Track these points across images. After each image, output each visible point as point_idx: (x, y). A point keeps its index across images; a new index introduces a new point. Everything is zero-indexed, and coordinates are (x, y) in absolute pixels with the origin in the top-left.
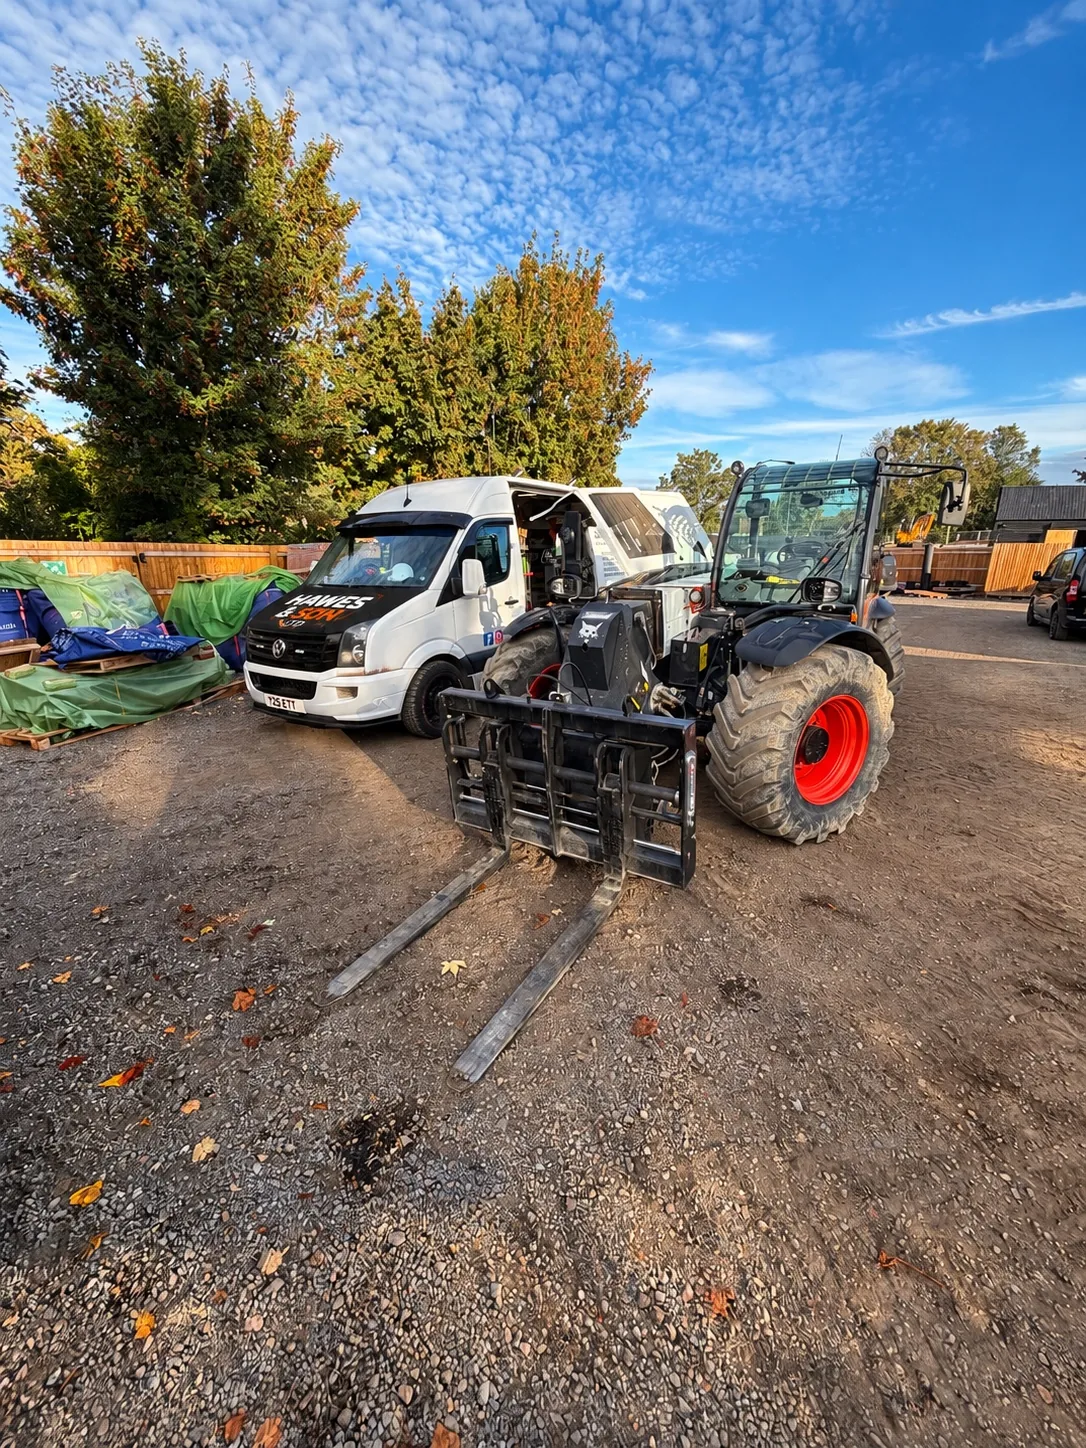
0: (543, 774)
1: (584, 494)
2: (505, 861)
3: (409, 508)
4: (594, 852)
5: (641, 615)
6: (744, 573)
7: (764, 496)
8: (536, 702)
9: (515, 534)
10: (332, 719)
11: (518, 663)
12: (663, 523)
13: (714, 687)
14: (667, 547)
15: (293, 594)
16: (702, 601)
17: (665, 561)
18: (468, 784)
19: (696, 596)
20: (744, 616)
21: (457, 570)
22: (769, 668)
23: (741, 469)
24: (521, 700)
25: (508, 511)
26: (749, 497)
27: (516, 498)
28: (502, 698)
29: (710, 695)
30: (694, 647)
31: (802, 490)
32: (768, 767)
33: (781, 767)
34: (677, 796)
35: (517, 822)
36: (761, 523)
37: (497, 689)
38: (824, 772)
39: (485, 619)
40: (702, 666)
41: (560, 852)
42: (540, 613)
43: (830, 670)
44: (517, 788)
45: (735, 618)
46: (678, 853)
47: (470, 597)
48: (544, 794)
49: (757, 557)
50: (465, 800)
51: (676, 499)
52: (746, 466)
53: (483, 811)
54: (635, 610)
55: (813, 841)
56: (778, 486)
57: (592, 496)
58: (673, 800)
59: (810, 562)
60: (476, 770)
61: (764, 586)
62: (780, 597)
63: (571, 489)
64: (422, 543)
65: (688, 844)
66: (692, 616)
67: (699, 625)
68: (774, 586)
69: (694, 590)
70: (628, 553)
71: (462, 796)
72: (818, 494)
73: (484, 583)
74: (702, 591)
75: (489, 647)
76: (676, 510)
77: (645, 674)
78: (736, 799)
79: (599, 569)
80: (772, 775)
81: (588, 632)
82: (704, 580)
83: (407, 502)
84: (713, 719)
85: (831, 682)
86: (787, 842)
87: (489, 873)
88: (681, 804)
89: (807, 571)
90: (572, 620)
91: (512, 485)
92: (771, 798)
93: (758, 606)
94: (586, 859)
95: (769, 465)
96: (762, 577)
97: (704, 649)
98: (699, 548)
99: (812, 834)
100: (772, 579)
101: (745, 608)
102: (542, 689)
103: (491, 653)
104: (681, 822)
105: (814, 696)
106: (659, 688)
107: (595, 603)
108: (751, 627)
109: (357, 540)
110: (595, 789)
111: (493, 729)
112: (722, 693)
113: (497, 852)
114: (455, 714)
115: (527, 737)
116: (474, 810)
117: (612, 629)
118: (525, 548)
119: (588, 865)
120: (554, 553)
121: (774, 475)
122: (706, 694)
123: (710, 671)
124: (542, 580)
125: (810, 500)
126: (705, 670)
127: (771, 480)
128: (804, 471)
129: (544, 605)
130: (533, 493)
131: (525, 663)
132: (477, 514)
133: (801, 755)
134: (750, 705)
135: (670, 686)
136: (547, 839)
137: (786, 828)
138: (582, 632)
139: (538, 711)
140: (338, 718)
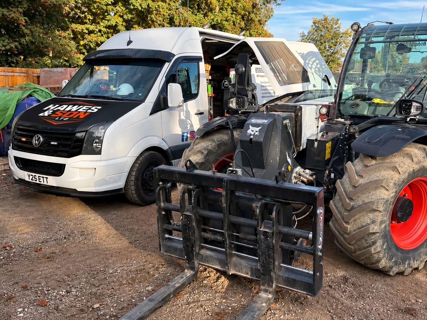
0: (222, 221)
1: (251, 42)
2: (194, 278)
3: (131, 46)
4: (254, 271)
5: (287, 121)
6: (357, 97)
7: (372, 45)
8: (219, 175)
9: (204, 68)
10: (75, 191)
11: (206, 152)
12: (302, 62)
13: (336, 171)
14: (305, 79)
15: (47, 103)
16: (328, 114)
17: (303, 88)
18: (170, 227)
19: (324, 111)
20: (356, 124)
21: (164, 90)
22: (373, 157)
23: (359, 27)
24: (209, 173)
25: (199, 52)
26: (363, 46)
27: (204, 44)
28: (197, 172)
29: (332, 175)
30: (322, 143)
31: (397, 42)
32: (373, 222)
33: (382, 223)
34: (311, 236)
35: (203, 252)
36: (369, 64)
37: (192, 166)
38: (409, 228)
39: (182, 123)
40: (328, 156)
41: (231, 272)
42: (218, 120)
43: (415, 159)
44: (205, 231)
45: (350, 125)
46: (311, 272)
47: (173, 108)
48: (222, 234)
49: (366, 86)
50: (169, 238)
51: (312, 47)
52: (362, 26)
53: (180, 246)
54: (284, 119)
55: (401, 273)
56: (381, 39)
57: (256, 43)
58: (307, 238)
59: (403, 90)
60: (177, 219)
61: (370, 105)
62: (381, 112)
63: (242, 38)
64: (140, 70)
65: (317, 268)
66: (321, 124)
67: (326, 130)
68: (378, 104)
69: (323, 106)
70: (279, 82)
71: (167, 236)
72: (408, 45)
73: (182, 99)
74: (328, 107)
75: (185, 142)
76: (311, 54)
77: (289, 160)
78: (350, 244)
79: (258, 93)
80: (374, 228)
81: (253, 131)
82: (330, 100)
83: (130, 42)
84: (335, 190)
85: (416, 167)
86: (383, 273)
87: (183, 286)
88: (314, 242)
89: (401, 95)
90: (241, 125)
91: (201, 33)
92: (374, 243)
93: (366, 118)
94: (248, 276)
95: (376, 24)
96: (370, 99)
97: (329, 145)
98: (326, 80)
99: (402, 268)
100: (377, 101)
101: (357, 119)
102: (222, 167)
103: (188, 146)
104: (313, 253)
105: (404, 176)
106: (298, 169)
107: (257, 113)
108: (361, 132)
109: (96, 68)
110: (256, 230)
111: (189, 191)
112: (340, 174)
113: (188, 273)
114: (165, 181)
115: (212, 197)
116: (174, 244)
117: (268, 130)
118: (210, 78)
119: (250, 281)
120: (230, 81)
121: (380, 31)
122: (329, 175)
123: (333, 160)
124: (222, 100)
125: (402, 48)
126: (329, 159)
127: (377, 35)
128: (399, 29)
129: (222, 115)
130: (216, 40)
131: (210, 152)
132: (178, 52)
133: (394, 217)
134: (361, 181)
135: (305, 169)
136: (224, 263)
137: (383, 263)
138: (249, 131)
139: (221, 180)
140: (79, 190)
